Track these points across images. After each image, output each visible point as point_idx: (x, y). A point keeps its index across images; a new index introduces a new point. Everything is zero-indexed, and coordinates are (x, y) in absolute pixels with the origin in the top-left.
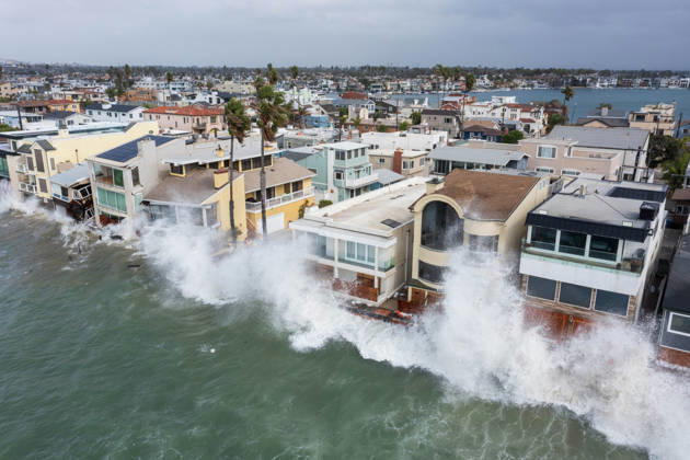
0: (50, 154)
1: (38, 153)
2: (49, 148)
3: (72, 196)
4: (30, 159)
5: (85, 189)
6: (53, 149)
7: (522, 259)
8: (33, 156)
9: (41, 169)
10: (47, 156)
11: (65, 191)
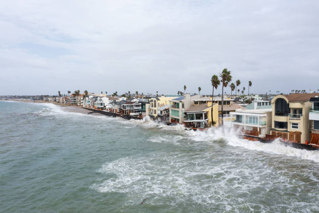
0: (159, 101)
1: (155, 101)
2: (158, 100)
3: (163, 114)
4: (152, 104)
5: (167, 110)
6: (159, 100)
7: (310, 115)
8: (153, 103)
9: (155, 106)
10: (157, 102)
11: (161, 112)
